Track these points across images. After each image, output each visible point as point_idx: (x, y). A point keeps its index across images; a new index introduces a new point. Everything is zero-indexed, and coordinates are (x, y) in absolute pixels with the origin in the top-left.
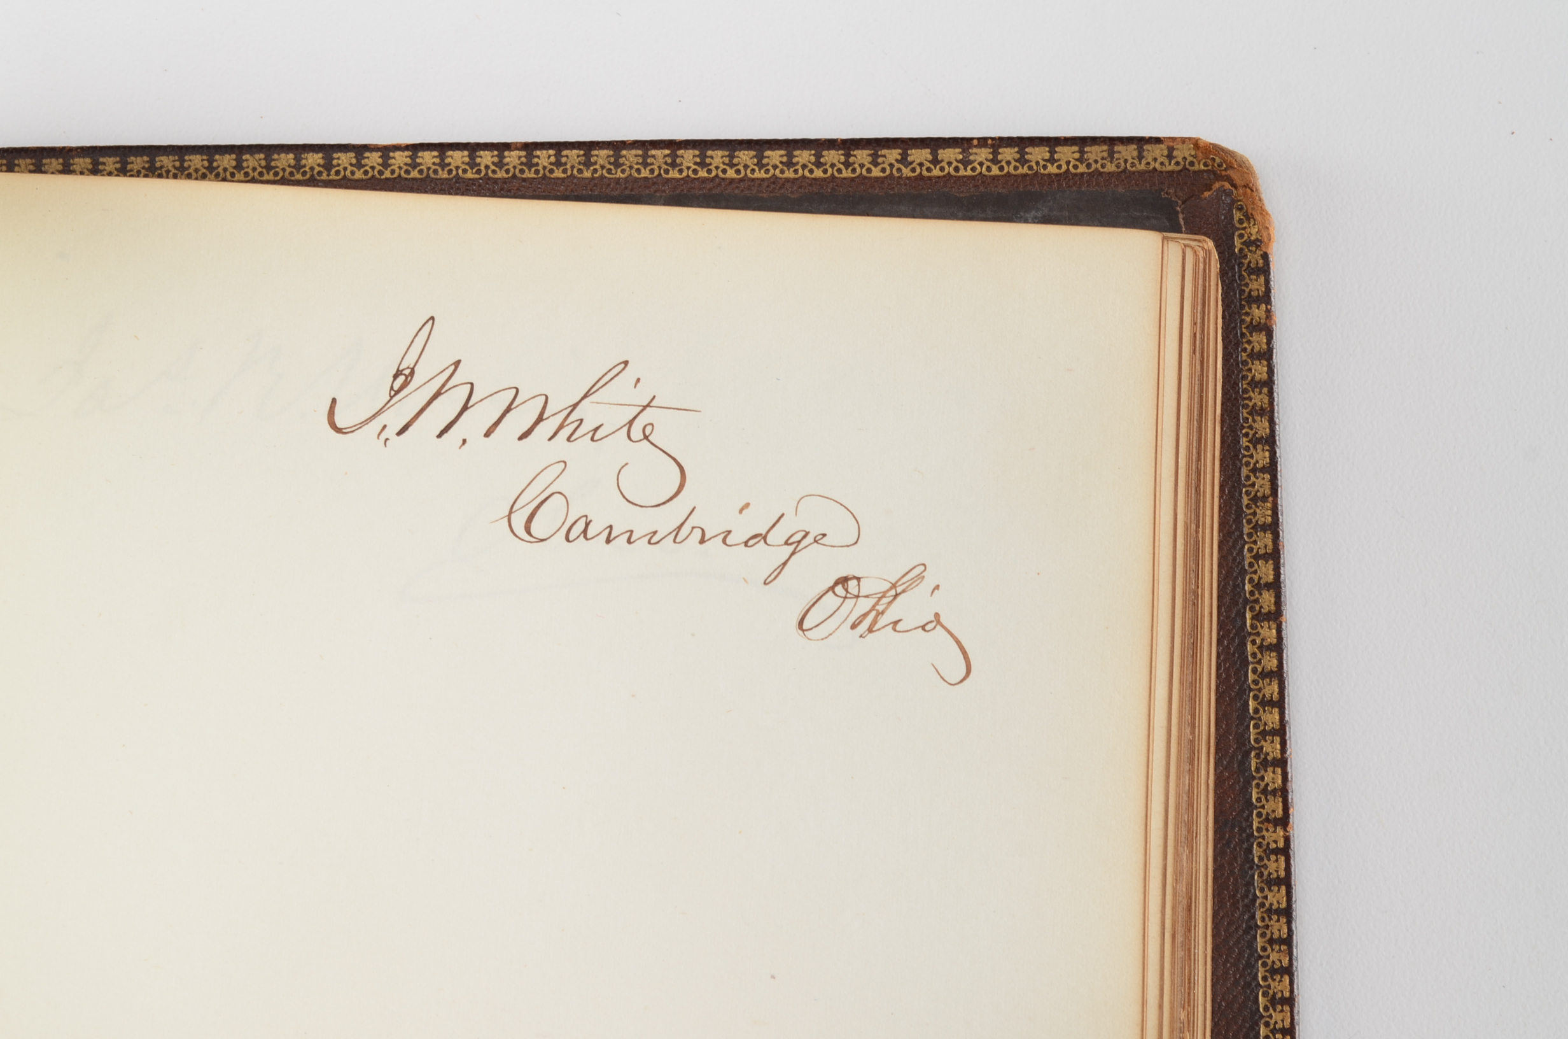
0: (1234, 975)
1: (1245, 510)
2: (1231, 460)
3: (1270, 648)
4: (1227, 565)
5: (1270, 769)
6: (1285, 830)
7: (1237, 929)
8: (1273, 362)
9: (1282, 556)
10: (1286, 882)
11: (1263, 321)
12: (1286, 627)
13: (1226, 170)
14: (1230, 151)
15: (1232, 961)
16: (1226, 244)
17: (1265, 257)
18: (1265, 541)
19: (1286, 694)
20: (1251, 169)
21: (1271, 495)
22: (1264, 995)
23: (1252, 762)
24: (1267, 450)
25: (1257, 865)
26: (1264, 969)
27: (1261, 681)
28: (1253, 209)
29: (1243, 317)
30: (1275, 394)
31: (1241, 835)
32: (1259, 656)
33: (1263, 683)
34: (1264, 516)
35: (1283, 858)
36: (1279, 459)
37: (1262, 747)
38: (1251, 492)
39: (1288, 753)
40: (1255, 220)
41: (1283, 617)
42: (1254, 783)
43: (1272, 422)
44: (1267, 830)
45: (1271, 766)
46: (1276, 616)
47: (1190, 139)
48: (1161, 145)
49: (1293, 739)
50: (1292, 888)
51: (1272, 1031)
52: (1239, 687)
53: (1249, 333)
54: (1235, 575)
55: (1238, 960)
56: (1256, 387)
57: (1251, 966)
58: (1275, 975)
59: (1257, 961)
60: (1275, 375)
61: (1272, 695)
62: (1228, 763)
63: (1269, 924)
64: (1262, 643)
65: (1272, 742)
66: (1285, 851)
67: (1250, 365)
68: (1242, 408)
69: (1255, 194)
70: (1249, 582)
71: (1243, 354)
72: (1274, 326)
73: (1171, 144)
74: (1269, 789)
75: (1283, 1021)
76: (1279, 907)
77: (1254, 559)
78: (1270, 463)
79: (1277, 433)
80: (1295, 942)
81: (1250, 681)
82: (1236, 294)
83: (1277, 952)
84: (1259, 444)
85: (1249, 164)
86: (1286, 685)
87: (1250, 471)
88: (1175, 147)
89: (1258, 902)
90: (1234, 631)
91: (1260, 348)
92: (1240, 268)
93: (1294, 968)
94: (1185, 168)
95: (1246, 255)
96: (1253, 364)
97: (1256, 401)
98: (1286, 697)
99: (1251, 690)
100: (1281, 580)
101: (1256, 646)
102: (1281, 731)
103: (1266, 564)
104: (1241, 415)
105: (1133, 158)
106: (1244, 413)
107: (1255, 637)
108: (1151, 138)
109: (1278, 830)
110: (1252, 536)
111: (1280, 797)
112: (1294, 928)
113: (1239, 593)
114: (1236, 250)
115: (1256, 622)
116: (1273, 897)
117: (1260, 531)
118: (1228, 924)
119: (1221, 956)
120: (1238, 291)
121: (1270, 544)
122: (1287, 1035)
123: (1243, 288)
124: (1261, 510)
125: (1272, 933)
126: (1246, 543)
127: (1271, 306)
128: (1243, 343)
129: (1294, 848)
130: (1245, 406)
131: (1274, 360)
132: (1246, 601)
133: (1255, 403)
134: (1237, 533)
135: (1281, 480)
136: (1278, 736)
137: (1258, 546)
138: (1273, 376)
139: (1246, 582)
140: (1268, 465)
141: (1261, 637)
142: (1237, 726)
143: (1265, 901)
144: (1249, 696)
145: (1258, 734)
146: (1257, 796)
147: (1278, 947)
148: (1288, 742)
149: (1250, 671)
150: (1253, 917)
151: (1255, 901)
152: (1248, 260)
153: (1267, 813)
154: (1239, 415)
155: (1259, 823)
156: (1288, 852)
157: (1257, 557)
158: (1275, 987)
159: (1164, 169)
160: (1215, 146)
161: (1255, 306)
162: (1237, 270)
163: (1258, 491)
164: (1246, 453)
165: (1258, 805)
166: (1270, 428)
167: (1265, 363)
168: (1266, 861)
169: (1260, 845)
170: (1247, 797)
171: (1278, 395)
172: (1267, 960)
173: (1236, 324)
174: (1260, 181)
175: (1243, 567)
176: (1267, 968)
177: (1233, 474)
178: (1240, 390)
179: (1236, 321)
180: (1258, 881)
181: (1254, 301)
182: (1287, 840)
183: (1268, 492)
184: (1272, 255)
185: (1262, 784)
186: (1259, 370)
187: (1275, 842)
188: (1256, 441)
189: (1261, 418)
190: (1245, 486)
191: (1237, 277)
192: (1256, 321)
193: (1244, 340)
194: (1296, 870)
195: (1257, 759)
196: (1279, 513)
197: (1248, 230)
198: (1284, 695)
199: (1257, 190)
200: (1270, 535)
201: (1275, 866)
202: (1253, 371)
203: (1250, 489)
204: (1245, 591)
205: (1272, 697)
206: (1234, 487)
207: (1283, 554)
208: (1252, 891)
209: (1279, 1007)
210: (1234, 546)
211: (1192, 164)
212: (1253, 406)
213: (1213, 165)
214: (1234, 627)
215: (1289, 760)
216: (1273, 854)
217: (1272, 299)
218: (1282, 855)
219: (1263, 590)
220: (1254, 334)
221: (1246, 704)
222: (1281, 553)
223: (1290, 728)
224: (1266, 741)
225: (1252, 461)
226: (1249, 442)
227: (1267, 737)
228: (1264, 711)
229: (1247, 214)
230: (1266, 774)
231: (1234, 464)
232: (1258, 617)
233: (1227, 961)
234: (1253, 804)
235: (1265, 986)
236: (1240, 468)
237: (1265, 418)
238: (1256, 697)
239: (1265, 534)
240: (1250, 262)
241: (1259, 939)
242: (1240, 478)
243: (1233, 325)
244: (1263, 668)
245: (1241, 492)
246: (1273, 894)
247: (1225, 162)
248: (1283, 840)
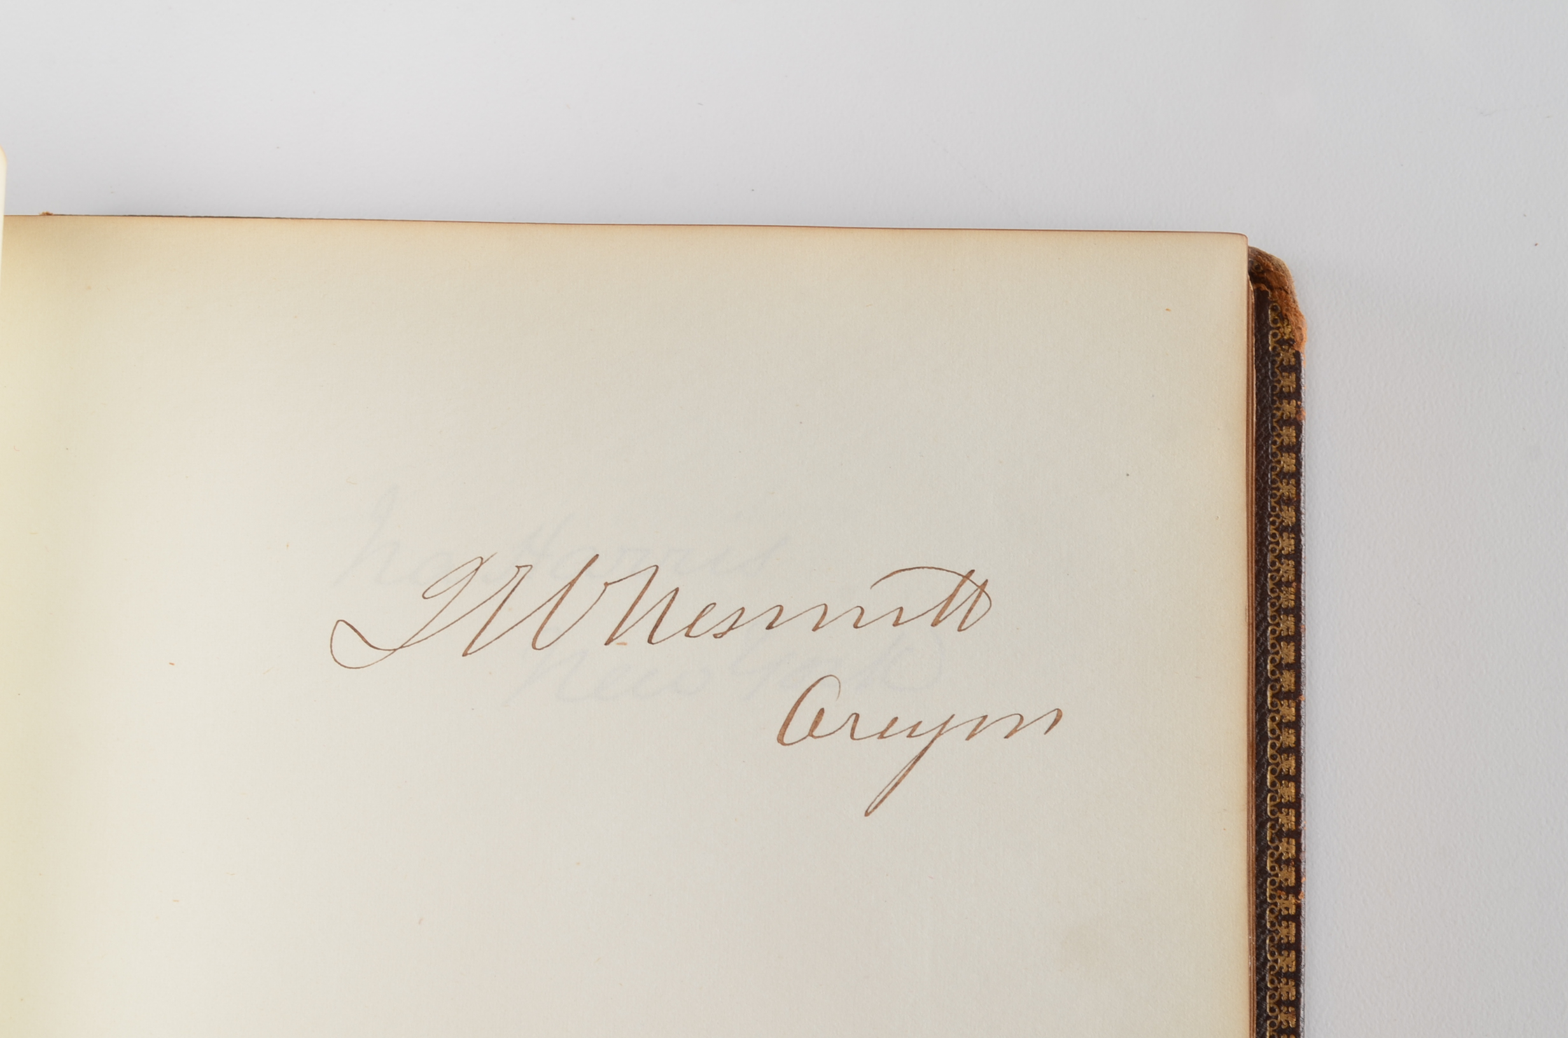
1: (1269, 593)
2: (1259, 545)
3: (1290, 725)
4: (1255, 645)
5: (1284, 840)
6: (1297, 898)
8: (1301, 455)
9: (1303, 638)
10: (1296, 947)
11: (1293, 416)
12: (1305, 706)
13: (1263, 272)
14: (1267, 255)
16: (1261, 342)
17: (1297, 355)
18: (1287, 624)
19: (1303, 769)
20: (1286, 273)
21: (1295, 581)
23: (1268, 832)
24: (1293, 538)
25: (1269, 931)
26: (1272, 1029)
27: (1279, 756)
28: (1287, 310)
29: (1275, 412)
30: (1302, 485)
32: (1278, 732)
33: (1281, 758)
34: (1288, 600)
35: (1294, 925)
36: (1304, 547)
37: (1277, 819)
38: (1276, 577)
39: (1302, 825)
40: (1288, 320)
41: (1302, 697)
42: (1269, 852)
43: (1298, 512)
44: (1280, 897)
45: (1285, 837)
46: (1295, 695)
49: (1307, 811)
50: (1302, 953)
52: (1258, 761)
53: (1280, 427)
54: (1258, 655)
56: (1284, 478)
58: (1282, 1035)
59: (1265, 1021)
60: (1303, 467)
61: (1289, 769)
63: (1279, 987)
64: (1281, 720)
65: (1288, 814)
66: (1296, 918)
67: (1279, 457)
68: (1271, 497)
69: (1290, 296)
70: (1271, 662)
71: (1274, 447)
72: (1303, 421)
74: (1283, 858)
76: (1288, 970)
77: (1277, 641)
78: (1294, 550)
79: (1303, 522)
80: (1302, 1004)
81: (1269, 756)
82: (1267, 390)
83: (1285, 1013)
84: (1285, 531)
85: (1285, 267)
86: (1303, 761)
87: (1276, 557)
89: (1269, 965)
91: (1290, 441)
92: (1273, 365)
93: (1301, 1029)
95: (1280, 355)
96: (1282, 456)
97: (1284, 491)
98: (1302, 772)
99: (1269, 764)
100: (1302, 661)
101: (1276, 723)
102: (1296, 805)
103: (1288, 645)
104: (1269, 504)
106: (1271, 502)
107: (1275, 715)
109: (1290, 898)
110: (1276, 618)
111: (1293, 866)
112: (1302, 991)
113: (1261, 673)
114: (1270, 348)
115: (1276, 700)
116: (1284, 961)
117: (1284, 614)
120: (1270, 387)
121: (1293, 626)
123: (1275, 384)
124: (1285, 594)
125: (1281, 995)
126: (1269, 625)
127: (1301, 402)
128: (1273, 436)
129: (1304, 915)
130: (1274, 496)
131: (1302, 453)
132: (1268, 677)
133: (1283, 494)
134: (1261, 615)
135: (1305, 568)
136: (1293, 808)
137: (1281, 629)
138: (1301, 468)
139: (1269, 662)
140: (1293, 552)
141: (1281, 714)
143: (1275, 965)
144: (1267, 769)
145: (1274, 806)
146: (1272, 865)
147: (1286, 1009)
148: (1303, 814)
149: (1269, 746)
150: (1263, 979)
151: (1266, 964)
152: (1281, 357)
153: (1280, 881)
154: (1267, 504)
155: (1272, 890)
156: (1299, 918)
157: (1279, 639)
161: (1286, 401)
162: (1270, 367)
163: (1283, 576)
164: (1273, 540)
165: (1272, 873)
166: (1296, 518)
167: (1294, 455)
168: (1277, 927)
169: (1272, 911)
170: (1262, 865)
171: (1305, 486)
172: (1276, 1021)
173: (1268, 418)
174: (1294, 283)
175: (1266, 647)
176: (1275, 1028)
177: (1260, 560)
178: (1269, 481)
179: (1266, 415)
180: (1269, 945)
181: (1285, 398)
182: (1299, 907)
183: (1292, 577)
184: (1303, 354)
185: (1277, 854)
186: (1287, 462)
187: (1287, 909)
188: (1282, 529)
189: (1288, 507)
190: (1270, 571)
191: (1270, 373)
192: (1287, 415)
193: (1275, 433)
194: (1306, 934)
195: (1273, 829)
196: (1302, 598)
197: (1282, 330)
198: (1300, 770)
199: (1291, 292)
200: (1293, 619)
201: (1286, 932)
202: (1282, 462)
203: (1275, 574)
204: (1267, 670)
205: (1289, 771)
206: (1260, 571)
207: (1305, 636)
208: (1264, 954)
212: (1281, 496)
215: (1303, 832)
216: (1284, 920)
217: (1303, 396)
218: (1293, 922)
219: (1284, 670)
220: (1284, 428)
221: (1264, 777)
222: (1303, 635)
223: (1305, 801)
224: (1281, 813)
225: (1278, 548)
226: (1275, 529)
227: (1283, 809)
228: (1281, 785)
229: (1282, 315)
230: (1281, 844)
231: (1261, 550)
232: (1278, 695)
234: (1267, 872)
236: (1266, 554)
237: (1292, 508)
238: (1273, 772)
239: (1288, 616)
240: (1282, 360)
241: (1268, 1000)
242: (1266, 563)
243: (1264, 419)
244: (1281, 744)
245: (1266, 577)
246: (1282, 958)
247: (1262, 264)
248: (1294, 907)
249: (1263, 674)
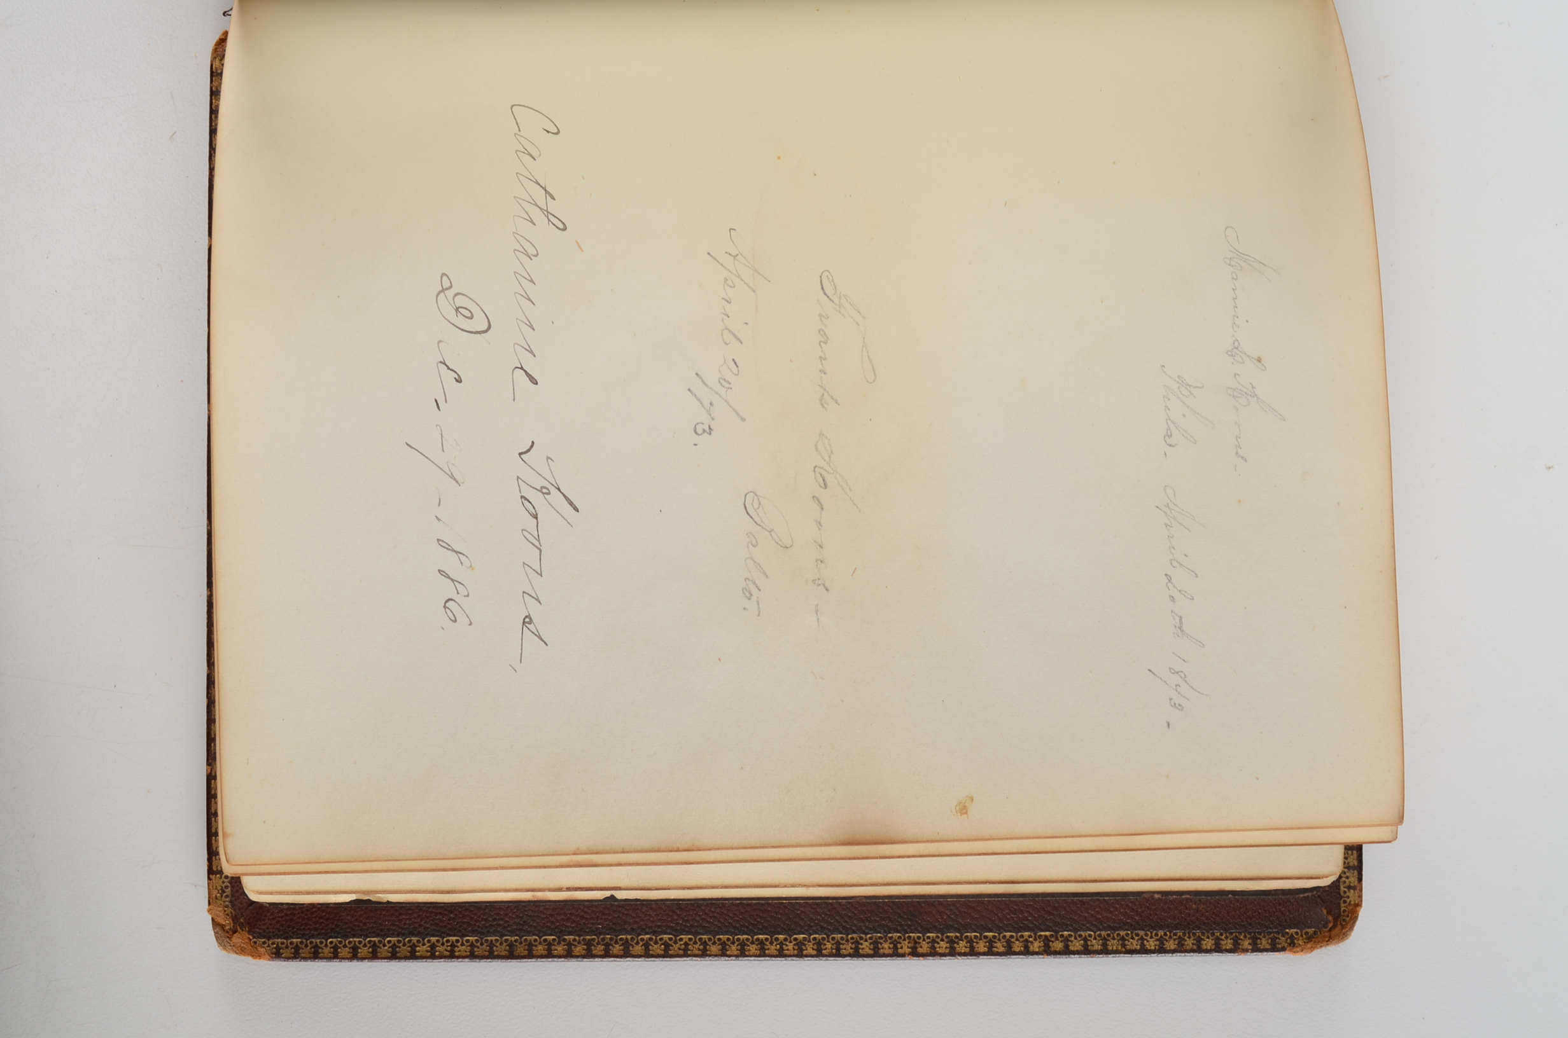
0: (816, 919)
1: (1117, 932)
2: (1150, 924)
3: (1026, 947)
4: (1081, 920)
5: (948, 945)
7: (846, 922)
10: (876, 954)
11: (1240, 947)
12: (1040, 957)
13: (1341, 924)
15: (826, 918)
17: (1283, 949)
18: (1096, 945)
19: (997, 957)
20: (1341, 941)
21: (1126, 950)
22: (804, 938)
25: (886, 936)
27: (1005, 940)
28: (1315, 942)
29: (1243, 934)
30: (1192, 954)
31: (906, 925)
32: (1021, 940)
33: (1003, 942)
34: (1112, 945)
35: (891, 952)
36: (1150, 955)
37: (962, 940)
38: (1128, 936)
39: (959, 957)
40: (1308, 943)
41: (1047, 956)
42: (939, 935)
43: (1174, 951)
45: (950, 945)
46: (1047, 951)
47: (1361, 901)
48: (1357, 882)
49: (968, 960)
50: (872, 958)
51: (781, 942)
53: (1233, 937)
54: (1074, 925)
55: (827, 922)
56: (1197, 941)
57: (822, 930)
58: (817, 945)
59: (825, 934)
60: (1205, 954)
61: (996, 948)
62: (952, 918)
63: (849, 942)
64: (1030, 941)
65: (966, 947)
66: (896, 954)
67: (1211, 938)
69: (1325, 943)
70: (1069, 935)
71: (1218, 934)
72: (1237, 954)
73: (1358, 888)
74: (936, 945)
75: (788, 950)
76: (860, 949)
77: (1084, 937)
78: (1147, 949)
79: (1167, 955)
80: (838, 959)
81: (1005, 934)
82: (1258, 929)
83: (831, 947)
85: (1345, 939)
86: (1003, 957)
87: (1142, 936)
88: (1356, 891)
89: (864, 936)
90: (1037, 924)
91: (1222, 945)
92: (1276, 932)
93: (821, 958)
94: (1342, 897)
95: (1284, 937)
97: (1188, 941)
98: (994, 956)
99: (999, 934)
100: (1070, 955)
101: (1028, 938)
102: (973, 953)
103: (1082, 946)
105: (1348, 863)
106: (1180, 933)
107: (1033, 937)
108: (1362, 875)
109: (909, 949)
110: (1099, 937)
111: (931, 952)
112: (846, 958)
113: (1062, 928)
114: (1287, 930)
115: (1043, 938)
116: (866, 946)
117: (1102, 942)
118: (849, 916)
119: (829, 911)
122: (779, 953)
123: (1262, 935)
124: (1116, 943)
125: (843, 944)
126: (1095, 933)
127: (1251, 952)
128: (1226, 933)
129: (898, 959)
130: (1184, 934)
131: (1215, 954)
132: (1057, 932)
133: (1186, 941)
134: (1101, 927)
135: (1136, 956)
136: (970, 950)
137: (1092, 940)
138: (1205, 953)
139: (1069, 933)
140: (1145, 948)
141: (1034, 942)
142: (975, 924)
143: (863, 940)
144: (995, 933)
145: (971, 938)
146: (931, 936)
147: (834, 947)
148: (966, 958)
149: (1011, 934)
150: (854, 932)
152: (1281, 938)
153: (920, 943)
155: (914, 938)
156: (895, 956)
157: (1085, 940)
158: (809, 945)
159: (1341, 884)
160: (1356, 918)
161: (1251, 942)
162: (1274, 930)
163: (1129, 941)
164: (1153, 934)
165: (925, 938)
166: (1169, 949)
167: (1213, 947)
168: (889, 941)
169: (900, 937)
170: (931, 930)
172: (826, 941)
173: (1238, 929)
174: (1334, 946)
175: (1079, 931)
176: (821, 941)
177: (1140, 925)
181: (1253, 941)
182: (903, 955)
183: (1128, 947)
184: (1284, 953)
185: (939, 940)
186: (1208, 943)
187: (902, 948)
188: (1161, 941)
189: (1177, 944)
190: (1132, 933)
191: (1270, 930)
192: (1241, 942)
193: (1228, 934)
194: (886, 961)
195: (955, 937)
196: (1114, 955)
197: (1301, 938)
198: (996, 955)
199: (1328, 945)
200: (1099, 949)
201: (886, 947)
202: (1208, 940)
203: (1130, 936)
204: (1063, 931)
205: (995, 947)
206: (1132, 925)
209: (796, 947)
210: (1093, 925)
211: (1345, 902)
212: (1184, 939)
213: (1344, 916)
214: (1040, 924)
215: (954, 958)
216: (894, 945)
217: (1255, 953)
218: (893, 952)
219: (1064, 943)
220: (1232, 940)
222: (1088, 956)
223: (975, 958)
224: (966, 943)
225: (1148, 938)
226: (1161, 936)
227: (969, 944)
228: (985, 942)
230: (945, 943)
231: (1146, 926)
232: (1047, 939)
233: (825, 914)
234: (926, 934)
235: (810, 939)
236: (1143, 930)
237: (1176, 947)
238: (994, 937)
239: (1101, 945)
240: (1279, 939)
241: (840, 936)
242: (1137, 930)
243: (1238, 927)
244: (1013, 942)
245: (1127, 930)
246: (868, 945)
247: (1347, 924)
248: (903, 952)
249: (1059, 928)
